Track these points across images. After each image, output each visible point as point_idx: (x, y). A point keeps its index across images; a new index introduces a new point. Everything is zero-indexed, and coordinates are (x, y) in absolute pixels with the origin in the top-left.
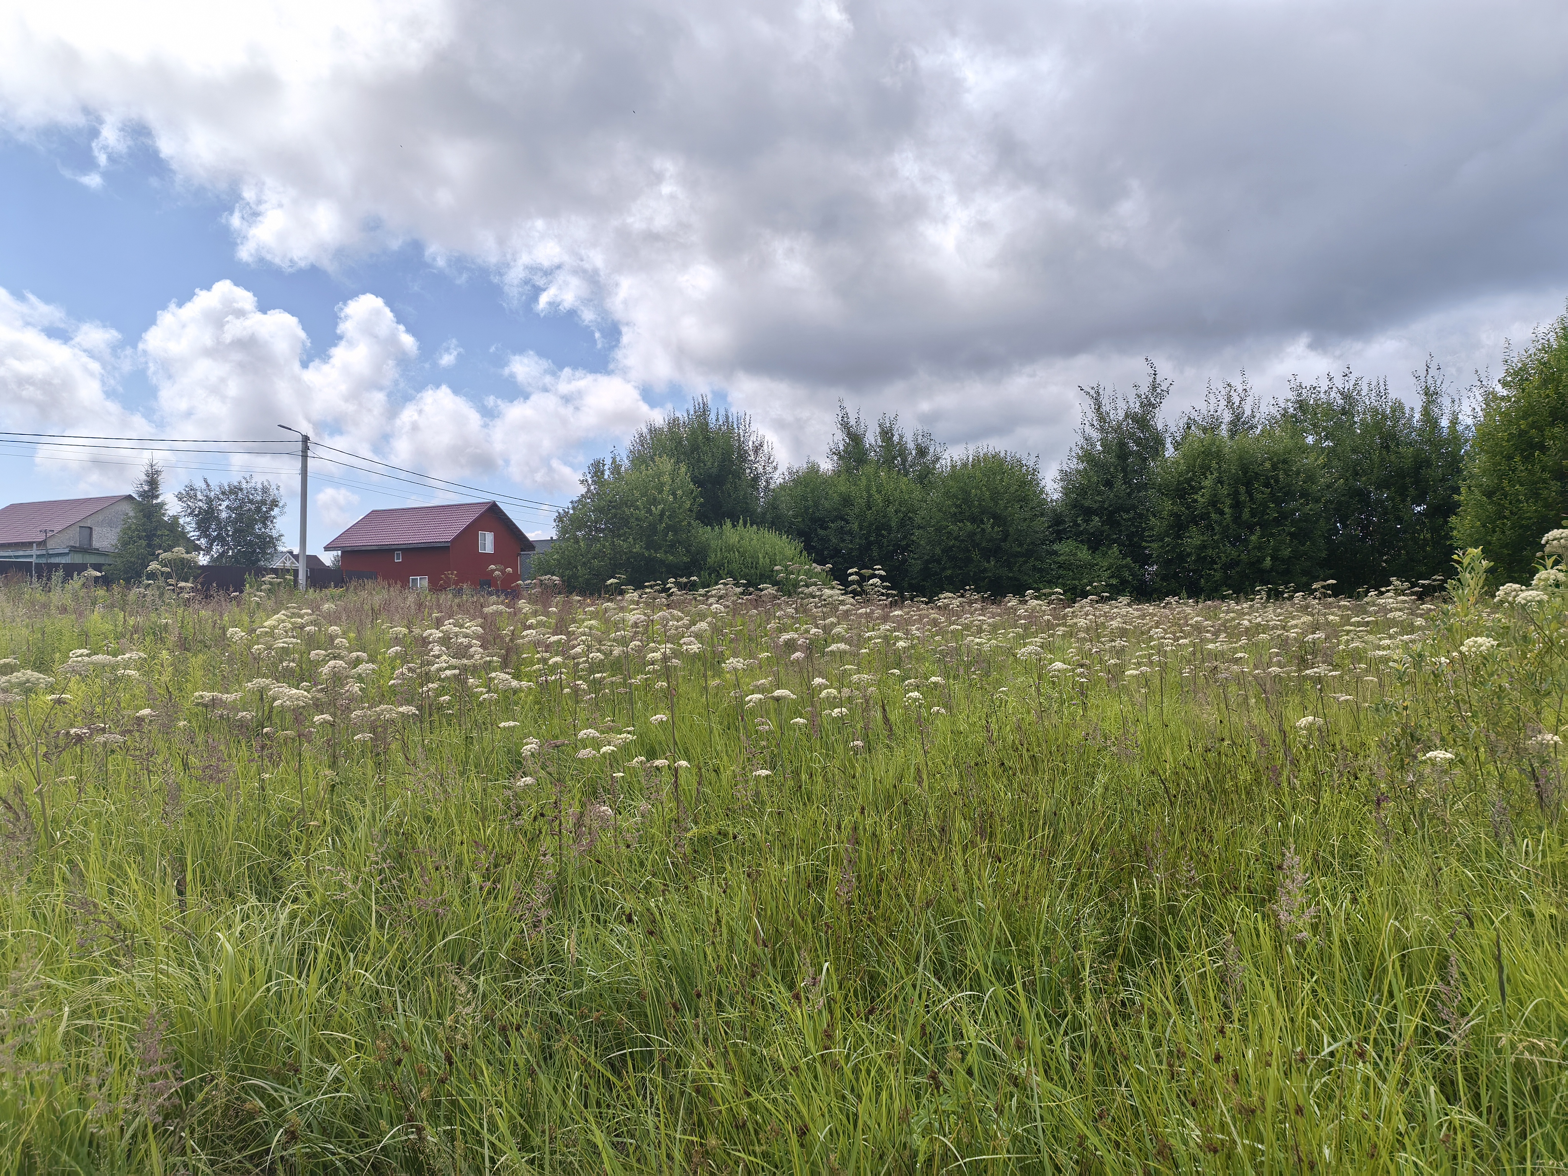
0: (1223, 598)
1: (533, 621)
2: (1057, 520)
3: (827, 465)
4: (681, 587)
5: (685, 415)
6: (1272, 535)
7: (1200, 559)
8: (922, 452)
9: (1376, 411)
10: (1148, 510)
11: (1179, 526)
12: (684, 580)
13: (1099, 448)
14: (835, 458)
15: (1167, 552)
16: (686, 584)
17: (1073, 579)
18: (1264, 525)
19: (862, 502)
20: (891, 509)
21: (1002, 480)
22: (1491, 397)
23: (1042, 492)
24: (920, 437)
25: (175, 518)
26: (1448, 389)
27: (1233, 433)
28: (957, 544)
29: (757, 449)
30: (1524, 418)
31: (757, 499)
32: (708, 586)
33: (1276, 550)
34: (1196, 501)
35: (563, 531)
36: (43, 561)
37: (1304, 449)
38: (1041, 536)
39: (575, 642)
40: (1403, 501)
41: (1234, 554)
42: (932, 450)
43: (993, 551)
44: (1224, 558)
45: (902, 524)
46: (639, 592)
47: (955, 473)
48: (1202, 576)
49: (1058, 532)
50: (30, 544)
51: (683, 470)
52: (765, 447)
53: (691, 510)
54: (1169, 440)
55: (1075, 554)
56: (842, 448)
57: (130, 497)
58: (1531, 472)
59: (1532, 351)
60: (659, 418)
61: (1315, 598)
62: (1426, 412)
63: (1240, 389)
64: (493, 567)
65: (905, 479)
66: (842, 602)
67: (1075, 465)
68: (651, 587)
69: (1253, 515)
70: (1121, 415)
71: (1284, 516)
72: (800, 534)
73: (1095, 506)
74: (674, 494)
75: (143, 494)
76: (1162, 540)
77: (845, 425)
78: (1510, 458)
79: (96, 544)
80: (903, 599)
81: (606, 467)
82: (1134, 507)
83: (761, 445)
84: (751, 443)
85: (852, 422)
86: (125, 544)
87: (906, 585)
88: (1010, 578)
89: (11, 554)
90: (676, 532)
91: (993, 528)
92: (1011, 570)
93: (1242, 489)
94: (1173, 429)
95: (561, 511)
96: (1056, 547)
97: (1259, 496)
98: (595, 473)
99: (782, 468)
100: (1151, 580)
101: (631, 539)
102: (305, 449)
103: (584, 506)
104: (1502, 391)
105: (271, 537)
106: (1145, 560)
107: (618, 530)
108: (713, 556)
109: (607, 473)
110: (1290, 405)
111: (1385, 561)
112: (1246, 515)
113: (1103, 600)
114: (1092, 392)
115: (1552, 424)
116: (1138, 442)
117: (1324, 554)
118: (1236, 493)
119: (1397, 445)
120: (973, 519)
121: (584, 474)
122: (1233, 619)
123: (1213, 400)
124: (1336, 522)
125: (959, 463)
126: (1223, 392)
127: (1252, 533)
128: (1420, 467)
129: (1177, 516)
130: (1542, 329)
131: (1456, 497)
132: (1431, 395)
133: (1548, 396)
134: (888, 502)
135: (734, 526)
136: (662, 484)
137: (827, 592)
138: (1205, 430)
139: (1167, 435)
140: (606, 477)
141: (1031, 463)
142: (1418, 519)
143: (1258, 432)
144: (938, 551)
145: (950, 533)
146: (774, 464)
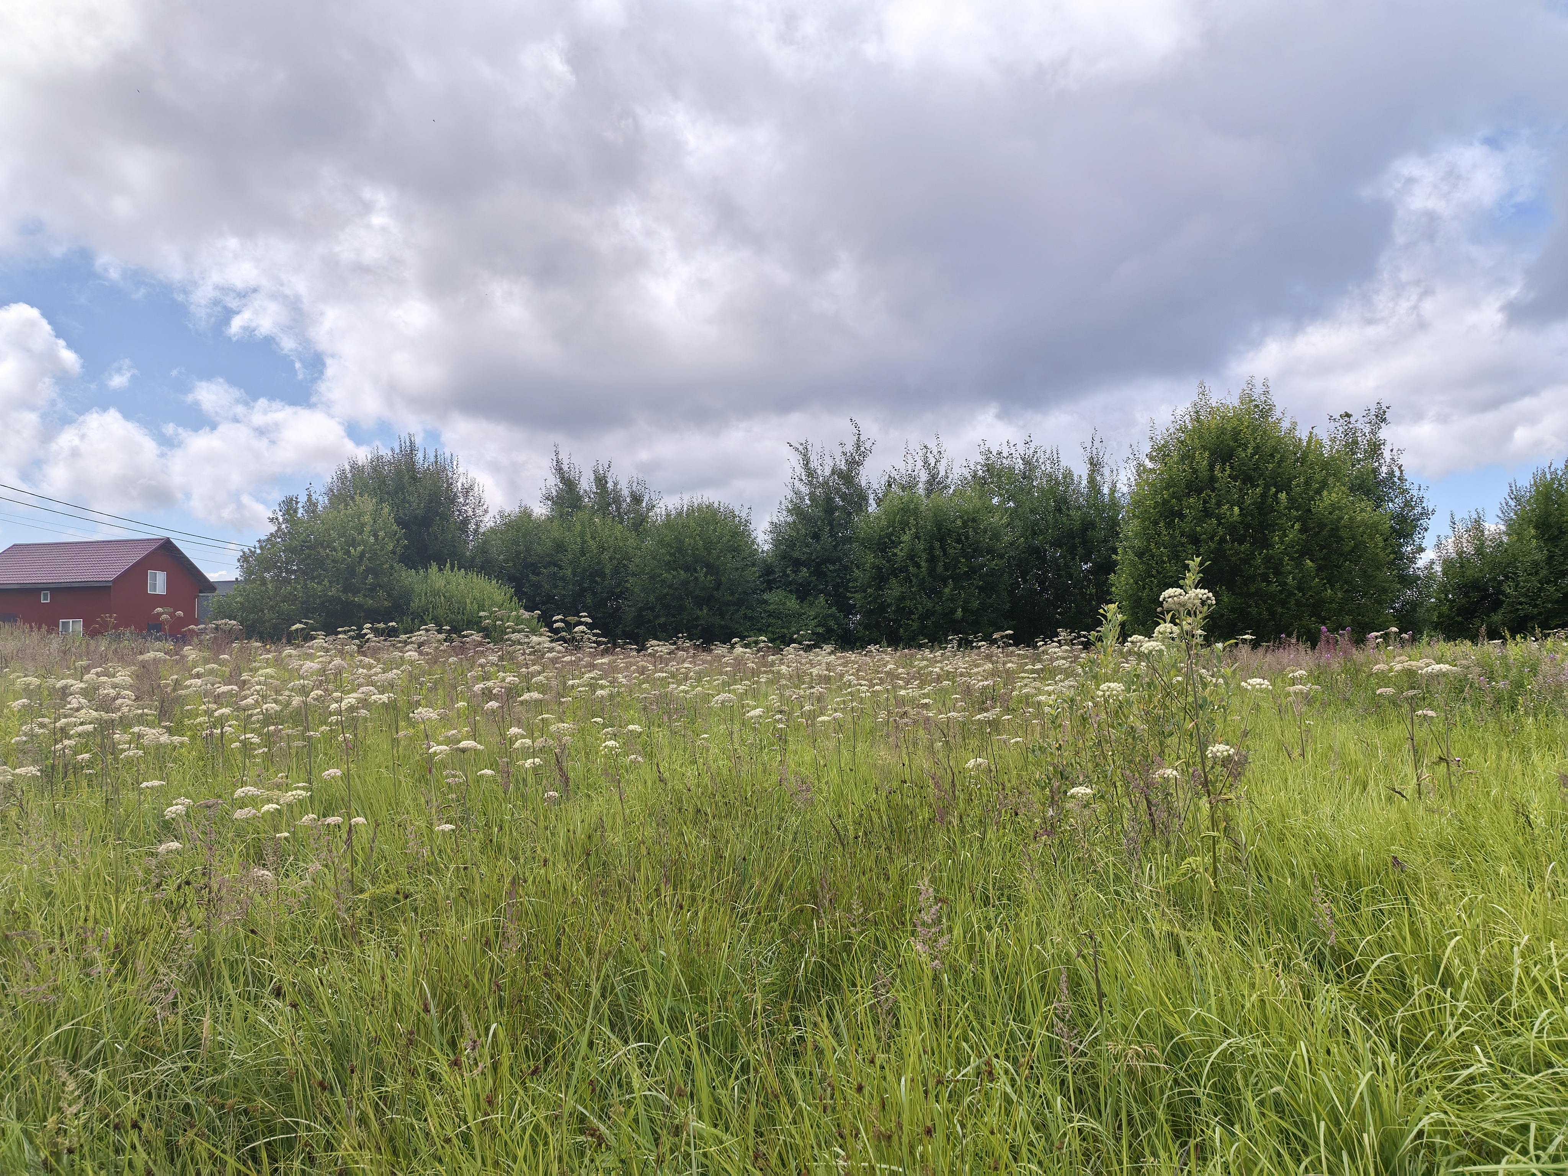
0: (920, 647)
1: (200, 669)
2: (768, 570)
3: (540, 510)
4: (377, 632)
5: (390, 453)
6: (963, 588)
7: (900, 610)
8: (637, 499)
9: (1050, 475)
10: (852, 562)
11: (880, 578)
12: (382, 625)
13: (808, 502)
14: (549, 503)
15: (869, 603)
16: (383, 630)
17: (782, 628)
18: (956, 578)
19: (576, 548)
20: (606, 556)
21: (715, 530)
22: (1141, 470)
23: (753, 542)
24: (635, 484)
26: (1109, 461)
27: (929, 492)
28: (672, 592)
29: (467, 491)
30: (1166, 488)
31: (466, 542)
32: (412, 632)
33: (966, 602)
34: (895, 555)
35: (248, 572)
37: (991, 510)
38: (752, 585)
39: (248, 692)
40: (1073, 559)
41: (930, 605)
42: (646, 498)
43: (707, 600)
44: (920, 609)
45: (616, 571)
46: (333, 637)
47: (672, 522)
48: (901, 626)
49: (769, 582)
51: (386, 510)
52: (476, 489)
53: (393, 552)
54: (872, 497)
55: (785, 603)
56: (555, 493)
58: (1172, 537)
59: (1172, 430)
60: (363, 455)
61: (998, 647)
62: (1092, 480)
63: (935, 452)
64: (159, 609)
65: (620, 526)
66: (551, 650)
67: (784, 518)
68: (345, 632)
69: (946, 570)
70: (828, 472)
71: (973, 570)
72: (511, 579)
73: (803, 558)
74: (376, 536)
76: (865, 591)
77: (559, 470)
78: (1156, 523)
80: (615, 645)
81: (300, 505)
82: (840, 560)
83: (471, 488)
84: (459, 484)
85: (565, 468)
87: (619, 631)
88: (722, 627)
90: (376, 576)
91: (705, 576)
92: (723, 618)
93: (937, 544)
94: (875, 486)
95: (246, 550)
96: (766, 596)
97: (952, 551)
98: (287, 510)
99: (493, 512)
100: (855, 629)
101: (326, 582)
103: (273, 546)
104: (1149, 465)
106: (848, 610)
107: (313, 570)
108: (417, 600)
109: (301, 511)
110: (979, 467)
111: (1059, 614)
112: (940, 568)
113: (808, 648)
114: (801, 448)
115: (1188, 495)
116: (843, 497)
117: (1007, 606)
118: (932, 548)
119: (1068, 509)
120: (687, 569)
121: (274, 512)
122: (927, 667)
123: (910, 461)
124: (1017, 577)
125: (673, 512)
126: (920, 454)
127: (945, 586)
128: (1087, 529)
129: (879, 569)
130: (1180, 412)
131: (1114, 556)
132: (1095, 465)
133: (1184, 471)
134: (602, 549)
135: (440, 570)
136: (363, 525)
137: (535, 639)
138: (903, 488)
139: (870, 492)
140: (299, 515)
141: (744, 515)
142: (1085, 577)
143: (951, 491)
144: (652, 598)
145: (663, 581)
146: (485, 507)
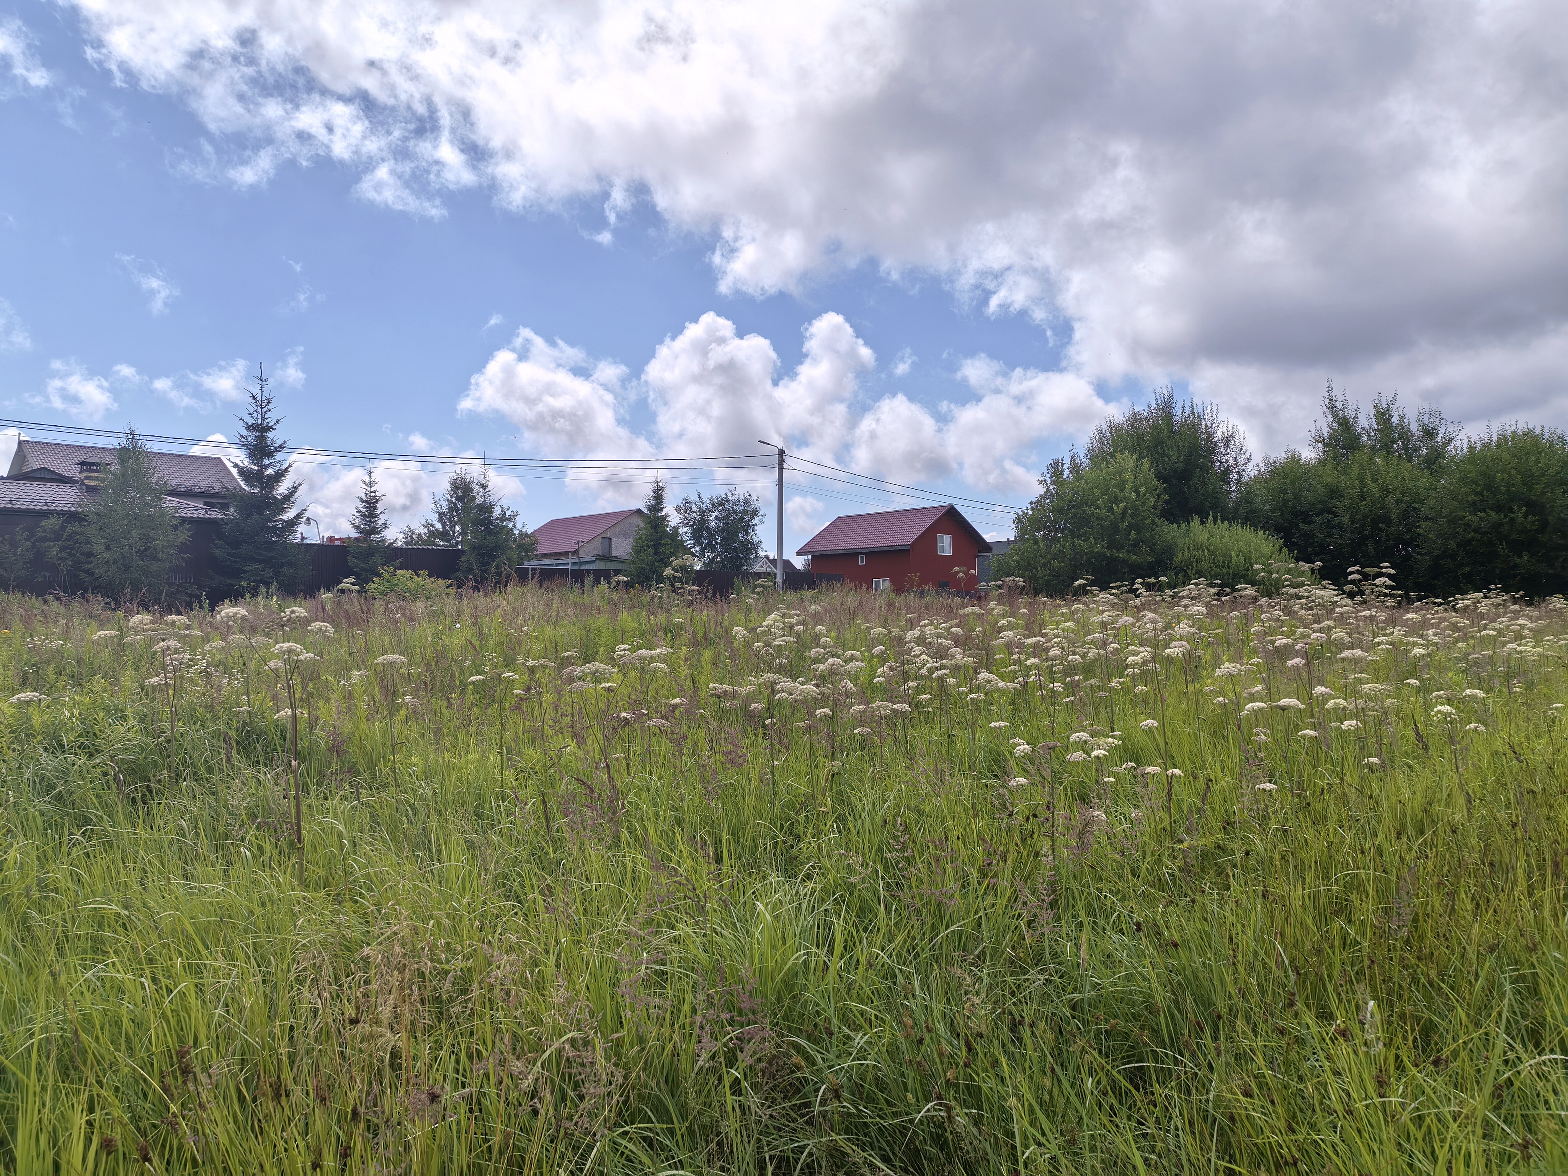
1: (1005, 622)
3: (1309, 454)
5: (1147, 409)
8: (1429, 433)
12: (1153, 580)
14: (1320, 445)
16: (1154, 584)
19: (1354, 493)
20: (1390, 500)
21: (1538, 461)
24: (1427, 416)
25: (676, 528)
28: (1479, 536)
29: (1227, 441)
31: (1228, 493)
32: (1178, 587)
35: (1022, 533)
36: (576, 568)
39: (1048, 644)
42: (1442, 431)
43: (1528, 545)
45: (1405, 516)
46: (1106, 593)
47: (1477, 456)
50: (566, 554)
51: (1146, 465)
52: (1237, 437)
53: (1154, 507)
56: (1326, 434)
57: (639, 511)
60: (1117, 413)
64: (954, 569)
65: (1408, 465)
66: (1337, 604)
68: (1117, 587)
72: (1279, 529)
74: (1137, 492)
75: (651, 508)
77: (1332, 407)
79: (614, 553)
80: (1410, 600)
81: (1065, 467)
83: (1232, 436)
84: (1219, 433)
85: (1339, 405)
86: (637, 552)
87: (1412, 584)
89: (554, 562)
90: (1138, 532)
91: (1525, 517)
92: (1551, 565)
95: (1020, 512)
98: (1054, 473)
99: (1257, 459)
101: (1092, 539)
102: (782, 461)
103: (1043, 506)
105: (752, 543)
107: (1078, 530)
108: (1180, 555)
109: (1066, 472)
120: (1498, 508)
121: (1043, 475)
125: (1479, 444)
134: (1386, 492)
135: (1202, 523)
136: (1124, 482)
137: (1317, 592)
140: (1065, 476)
144: (1452, 544)
145: (1467, 525)
146: (1248, 455)
